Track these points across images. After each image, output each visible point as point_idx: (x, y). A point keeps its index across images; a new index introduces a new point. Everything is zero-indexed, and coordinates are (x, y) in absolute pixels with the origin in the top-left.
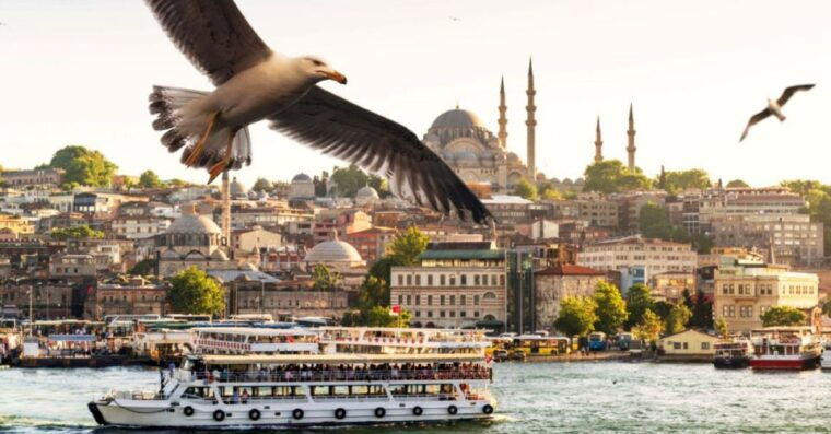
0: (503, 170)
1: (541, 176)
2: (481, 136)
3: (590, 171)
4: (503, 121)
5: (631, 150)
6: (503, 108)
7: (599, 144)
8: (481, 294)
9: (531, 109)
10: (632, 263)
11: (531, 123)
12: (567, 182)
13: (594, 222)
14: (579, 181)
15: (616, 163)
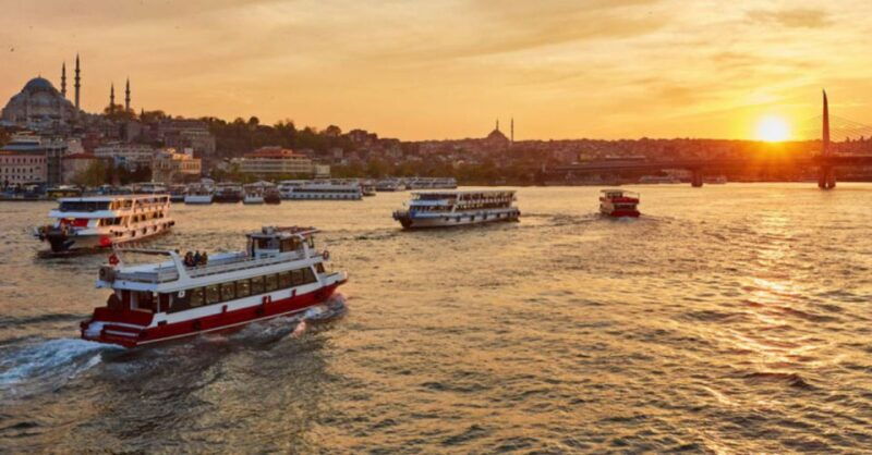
0: (62, 108)
1: (82, 112)
2: (52, 91)
3: (107, 110)
4: (64, 85)
5: (128, 100)
6: (64, 78)
7: (112, 97)
8: (33, 167)
9: (77, 79)
10: (121, 154)
11: (77, 86)
12: (95, 115)
13: (107, 135)
14: (101, 115)
15: (120, 106)
